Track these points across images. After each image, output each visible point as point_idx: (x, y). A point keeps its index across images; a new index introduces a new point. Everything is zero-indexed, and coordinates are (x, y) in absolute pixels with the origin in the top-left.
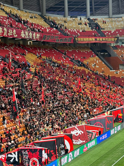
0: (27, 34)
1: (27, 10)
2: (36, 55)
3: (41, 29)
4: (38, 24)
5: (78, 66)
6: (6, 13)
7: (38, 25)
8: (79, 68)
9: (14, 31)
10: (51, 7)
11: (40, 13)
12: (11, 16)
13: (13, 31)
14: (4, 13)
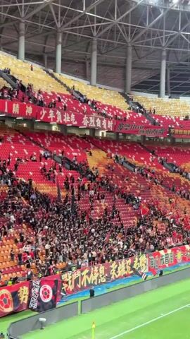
0: (92, 120)
1: (102, 86)
2: (106, 152)
3: (118, 114)
4: (115, 107)
5: (171, 172)
6: (68, 89)
7: (115, 109)
8: (171, 175)
9: (73, 116)
10: (144, 82)
11: (121, 91)
12: (74, 93)
13: (70, 116)
14: (65, 89)
